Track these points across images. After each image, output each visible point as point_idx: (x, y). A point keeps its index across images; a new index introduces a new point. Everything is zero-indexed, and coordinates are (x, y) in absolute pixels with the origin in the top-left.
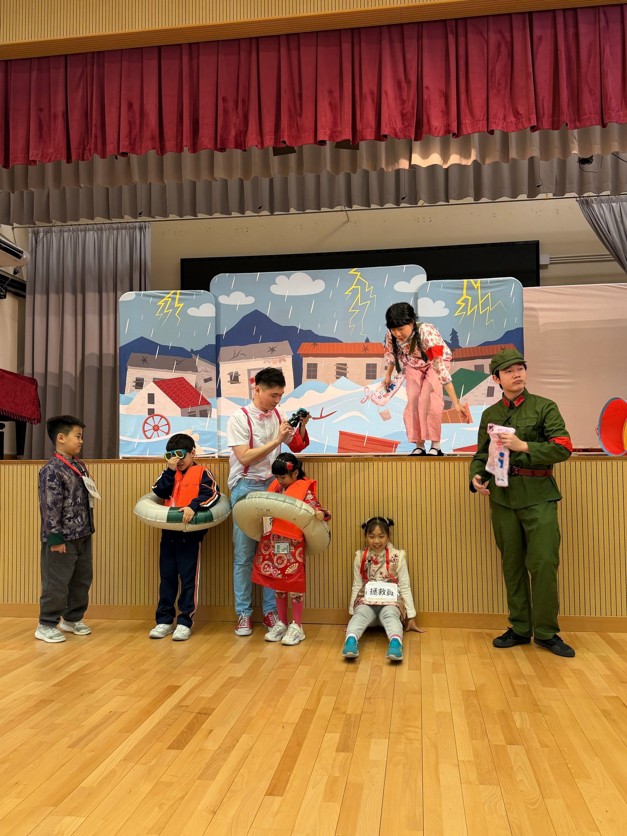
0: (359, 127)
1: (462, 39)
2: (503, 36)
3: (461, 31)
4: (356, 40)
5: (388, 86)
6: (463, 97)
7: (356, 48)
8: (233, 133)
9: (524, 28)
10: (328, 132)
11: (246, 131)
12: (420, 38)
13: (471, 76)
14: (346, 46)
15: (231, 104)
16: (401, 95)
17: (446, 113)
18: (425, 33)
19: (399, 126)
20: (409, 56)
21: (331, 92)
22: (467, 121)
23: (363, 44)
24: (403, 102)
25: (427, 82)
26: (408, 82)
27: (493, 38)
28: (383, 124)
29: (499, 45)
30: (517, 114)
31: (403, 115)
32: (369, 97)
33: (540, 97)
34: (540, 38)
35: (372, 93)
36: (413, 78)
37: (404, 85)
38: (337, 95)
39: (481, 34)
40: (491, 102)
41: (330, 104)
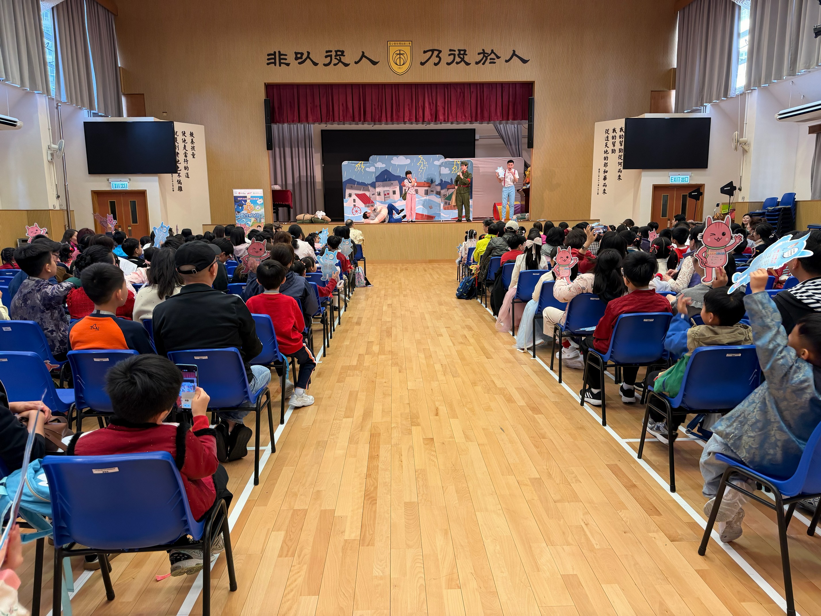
0: (417, 117)
1: (449, 90)
2: (462, 90)
3: (449, 87)
4: (417, 87)
5: (427, 105)
6: (449, 109)
7: (417, 90)
8: (377, 117)
9: (468, 88)
10: (408, 118)
11: (381, 116)
12: (437, 88)
13: (452, 103)
14: (414, 90)
15: (376, 107)
16: (430, 107)
17: (444, 114)
18: (438, 87)
19: (430, 118)
20: (433, 95)
21: (409, 105)
22: (450, 117)
23: (419, 90)
24: (431, 110)
25: (439, 104)
26: (433, 103)
27: (459, 90)
28: (425, 118)
29: (460, 93)
30: (465, 116)
31: (431, 114)
32: (421, 107)
33: (472, 111)
34: (473, 92)
35: (422, 106)
36: (434, 102)
37: (432, 104)
38: (411, 106)
39: (455, 89)
40: (458, 112)
41: (409, 109)
